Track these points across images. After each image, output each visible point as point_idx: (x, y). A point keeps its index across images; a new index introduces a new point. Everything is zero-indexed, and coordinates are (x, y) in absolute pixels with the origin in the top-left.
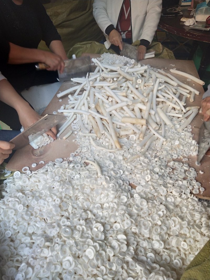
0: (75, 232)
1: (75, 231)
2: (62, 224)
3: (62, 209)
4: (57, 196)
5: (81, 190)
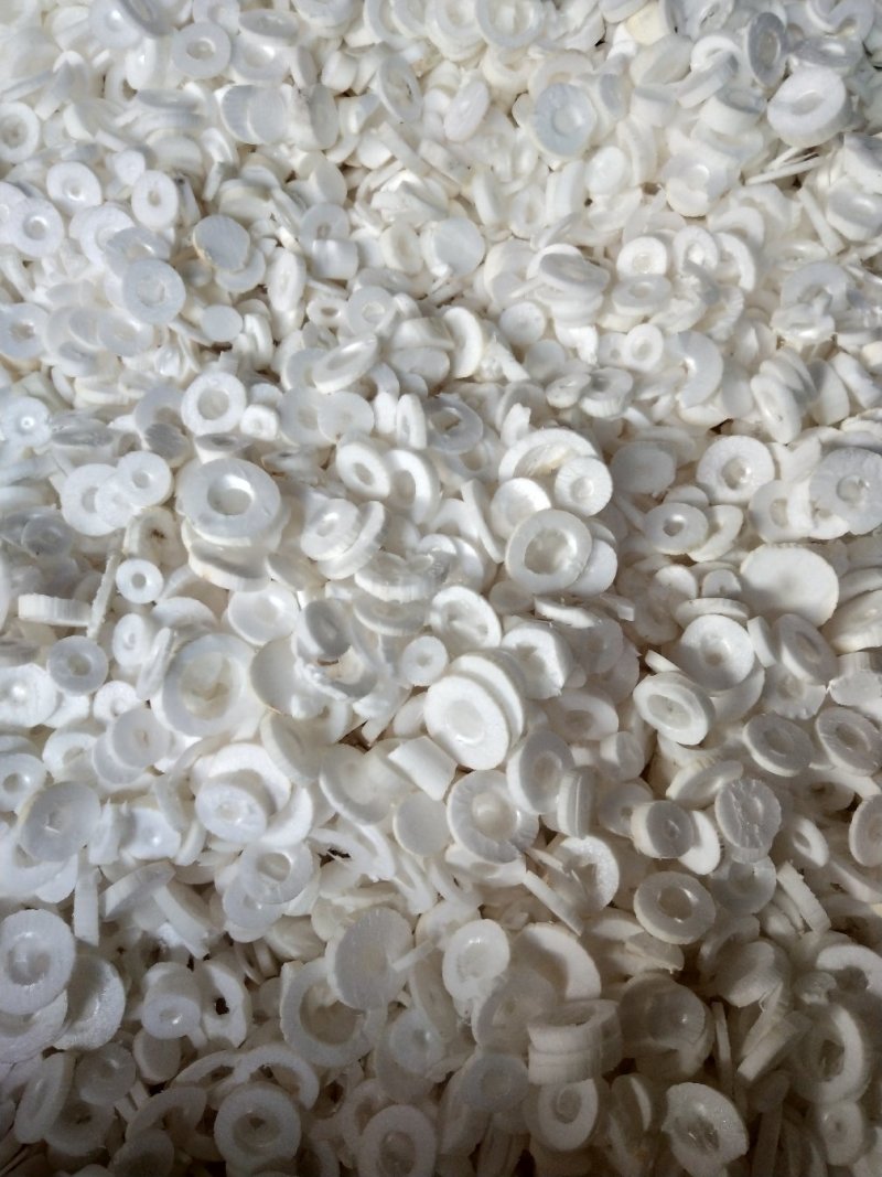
0: (323, 510)
1: (317, 498)
2: (198, 426)
3: (200, 281)
4: (150, 156)
5: (395, 102)
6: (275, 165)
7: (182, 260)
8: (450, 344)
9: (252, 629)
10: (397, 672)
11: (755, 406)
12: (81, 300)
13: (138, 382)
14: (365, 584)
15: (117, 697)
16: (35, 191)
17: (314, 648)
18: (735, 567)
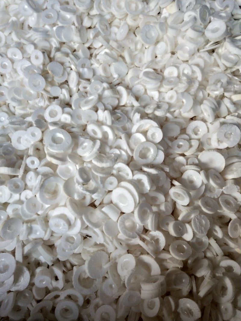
0: (83, 142)
1: (82, 139)
2: (49, 119)
3: (50, 80)
4: (36, 46)
5: (103, 30)
6: (70, 48)
7: (45, 74)
8: (118, 96)
9: (64, 175)
10: (104, 187)
11: (202, 112)
12: (17, 85)
13: (33, 107)
14: (95, 162)
15: (27, 194)
16: (4, 55)
17: (81, 181)
18: (197, 156)
